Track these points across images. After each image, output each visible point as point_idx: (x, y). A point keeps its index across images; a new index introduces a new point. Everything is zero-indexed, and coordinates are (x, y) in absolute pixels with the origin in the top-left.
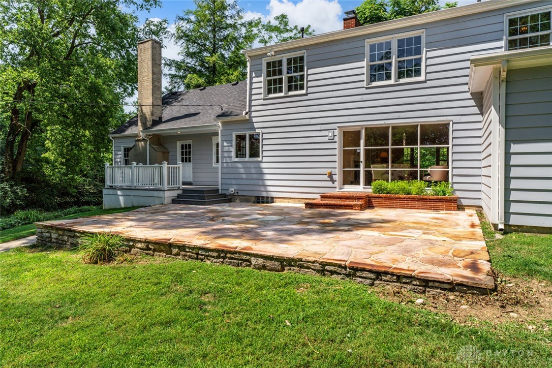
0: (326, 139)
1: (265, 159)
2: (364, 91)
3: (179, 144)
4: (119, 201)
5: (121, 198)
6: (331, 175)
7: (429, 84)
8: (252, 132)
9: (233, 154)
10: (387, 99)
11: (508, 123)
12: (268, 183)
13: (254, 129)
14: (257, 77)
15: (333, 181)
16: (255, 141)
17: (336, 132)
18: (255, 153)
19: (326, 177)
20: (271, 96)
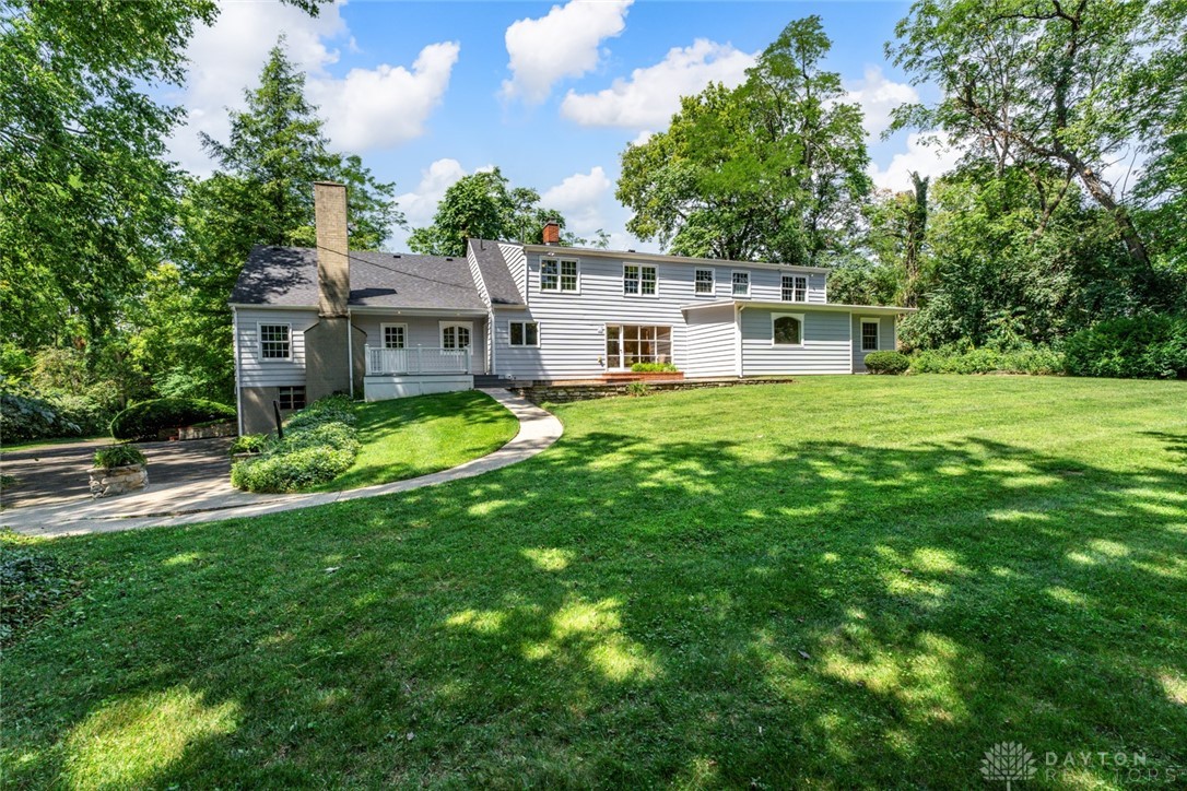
0: (596, 332)
1: (543, 347)
2: (623, 299)
3: (383, 326)
4: (396, 390)
5: (399, 386)
6: (601, 361)
7: (661, 300)
8: (529, 321)
9: (509, 341)
10: (636, 307)
11: (743, 329)
12: (544, 362)
13: (532, 318)
14: (533, 271)
15: (602, 365)
16: (532, 329)
17: (605, 327)
18: (532, 340)
19: (597, 362)
20: (545, 290)
